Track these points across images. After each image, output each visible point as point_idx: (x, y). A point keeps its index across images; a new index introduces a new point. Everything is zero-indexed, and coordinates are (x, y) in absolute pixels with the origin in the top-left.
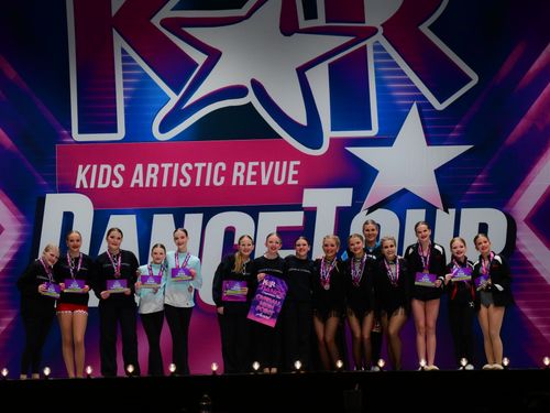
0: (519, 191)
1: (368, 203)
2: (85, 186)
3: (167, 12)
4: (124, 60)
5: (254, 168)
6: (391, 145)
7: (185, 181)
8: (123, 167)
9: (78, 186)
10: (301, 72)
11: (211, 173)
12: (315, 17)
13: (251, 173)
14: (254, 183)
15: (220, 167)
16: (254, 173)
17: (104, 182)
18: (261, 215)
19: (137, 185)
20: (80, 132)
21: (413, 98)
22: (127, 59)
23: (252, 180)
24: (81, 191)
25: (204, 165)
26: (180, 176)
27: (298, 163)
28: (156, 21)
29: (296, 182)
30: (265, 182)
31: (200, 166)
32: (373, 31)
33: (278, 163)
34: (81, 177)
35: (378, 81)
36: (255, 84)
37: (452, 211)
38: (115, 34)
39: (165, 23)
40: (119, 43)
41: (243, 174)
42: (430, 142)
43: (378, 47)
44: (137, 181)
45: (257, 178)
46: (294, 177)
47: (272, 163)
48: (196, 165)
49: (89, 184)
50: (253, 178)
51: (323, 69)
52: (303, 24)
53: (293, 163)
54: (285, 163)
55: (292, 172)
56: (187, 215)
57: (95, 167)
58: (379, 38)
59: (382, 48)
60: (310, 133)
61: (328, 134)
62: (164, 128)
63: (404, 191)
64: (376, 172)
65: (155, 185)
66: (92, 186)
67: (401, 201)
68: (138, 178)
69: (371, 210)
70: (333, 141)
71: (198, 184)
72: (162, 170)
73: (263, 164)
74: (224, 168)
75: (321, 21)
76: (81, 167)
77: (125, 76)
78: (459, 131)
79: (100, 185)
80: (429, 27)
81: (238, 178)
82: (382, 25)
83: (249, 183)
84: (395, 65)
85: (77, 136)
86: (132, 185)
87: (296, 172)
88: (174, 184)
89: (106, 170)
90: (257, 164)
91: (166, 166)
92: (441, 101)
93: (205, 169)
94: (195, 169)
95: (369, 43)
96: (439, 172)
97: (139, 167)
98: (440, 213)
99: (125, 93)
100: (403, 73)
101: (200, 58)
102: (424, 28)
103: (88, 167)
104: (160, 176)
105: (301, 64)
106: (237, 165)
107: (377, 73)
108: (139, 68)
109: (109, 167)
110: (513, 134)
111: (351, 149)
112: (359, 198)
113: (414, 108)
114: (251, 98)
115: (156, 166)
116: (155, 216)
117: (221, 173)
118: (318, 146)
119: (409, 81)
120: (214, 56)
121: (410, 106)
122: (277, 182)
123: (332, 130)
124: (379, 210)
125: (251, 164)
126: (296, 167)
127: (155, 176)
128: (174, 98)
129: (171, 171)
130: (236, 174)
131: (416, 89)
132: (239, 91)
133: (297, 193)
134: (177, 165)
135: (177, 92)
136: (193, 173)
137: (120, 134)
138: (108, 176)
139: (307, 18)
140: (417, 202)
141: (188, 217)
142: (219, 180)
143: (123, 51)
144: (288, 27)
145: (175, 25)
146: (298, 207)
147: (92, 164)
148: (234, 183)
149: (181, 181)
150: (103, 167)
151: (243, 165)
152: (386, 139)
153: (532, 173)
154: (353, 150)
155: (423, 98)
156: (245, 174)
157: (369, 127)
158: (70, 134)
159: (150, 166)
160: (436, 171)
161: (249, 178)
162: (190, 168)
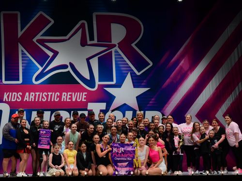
0: (167, 105)
1: (112, 108)
2: (7, 100)
3: (39, 37)
4: (22, 54)
5: (70, 95)
7: (44, 99)
8: (21, 94)
9: (4, 100)
10: (88, 60)
11: (54, 97)
12: (94, 40)
13: (69, 97)
14: (70, 100)
15: (57, 94)
16: (70, 97)
17: (14, 99)
19: (26, 100)
20: (5, 80)
21: (129, 70)
22: (23, 54)
24: (5, 102)
25: (51, 93)
26: (42, 97)
27: (86, 93)
28: (35, 40)
29: (85, 100)
30: (74, 100)
32: (115, 46)
33: (79, 93)
34: (5, 97)
35: (116, 64)
36: (71, 64)
38: (19, 44)
39: (38, 41)
40: (21, 48)
41: (66, 97)
42: (135, 86)
43: (116, 52)
45: (71, 98)
46: (85, 99)
47: (76, 93)
48: (48, 93)
49: (8, 99)
50: (69, 99)
51: (96, 59)
52: (89, 42)
53: (84, 93)
54: (81, 93)
55: (84, 97)
57: (11, 93)
58: (117, 48)
59: (117, 52)
60: (91, 82)
61: (97, 83)
62: (37, 79)
63: (125, 104)
64: (114, 97)
65: (33, 100)
66: (10, 100)
67: (124, 108)
68: (27, 98)
69: (113, 111)
70: (99, 85)
71: (49, 100)
72: (35, 95)
73: (73, 93)
74: (59, 95)
75: (95, 42)
76: (5, 93)
77: (23, 60)
78: (145, 83)
79: (13, 100)
80: (135, 45)
81: (64, 98)
82: (118, 44)
83: (68, 100)
84: (123, 58)
85: (4, 82)
86: (25, 100)
88: (40, 100)
89: (15, 95)
90: (71, 93)
91: (37, 94)
92: (139, 72)
93: (51, 95)
94: (48, 95)
95: (113, 50)
97: (27, 94)
99: (23, 66)
100: (125, 61)
101: (51, 54)
102: (133, 45)
103: (8, 93)
104: (35, 97)
105: (87, 57)
106: (63, 93)
107: (116, 61)
108: (28, 57)
109: (16, 94)
110: (165, 84)
111: (106, 89)
113: (129, 74)
114: (69, 69)
115: (33, 93)
116: (33, 112)
117: (58, 96)
118: (94, 87)
119: (128, 64)
120: (56, 53)
121: (127, 74)
122: (78, 100)
123: (99, 81)
124: (116, 111)
125: (69, 93)
126: (85, 95)
127: (33, 97)
128: (41, 69)
129: (39, 95)
130: (63, 97)
131: (130, 67)
132: (65, 67)
133: (86, 104)
134: (41, 93)
135: (42, 66)
136: (47, 96)
137: (20, 81)
138: (16, 97)
139: (90, 40)
140: (130, 109)
142: (57, 99)
143: (22, 51)
144: (84, 43)
145: (42, 42)
146: (86, 110)
147: (10, 92)
148: (62, 100)
149: (43, 99)
150: (14, 93)
151: (66, 94)
152: (118, 85)
153: (172, 98)
154: (107, 89)
155: (132, 70)
156: (67, 97)
157: (112, 81)
158: (2, 81)
159: (31, 93)
160: (137, 97)
161: (68, 99)
162: (46, 94)
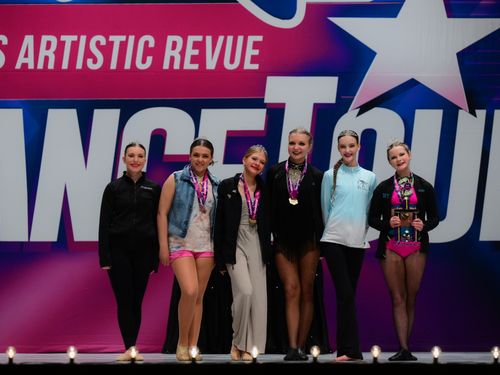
1: (360, 98)
5: (196, 45)
6: (395, 15)
7: (95, 61)
11: (133, 51)
13: (191, 52)
14: (195, 67)
15: (147, 43)
16: (196, 52)
18: (205, 113)
19: (25, 65)
23: (192, 62)
25: (123, 38)
26: (88, 54)
27: (259, 38)
29: (256, 67)
30: (211, 64)
31: (117, 39)
33: (230, 39)
37: (481, 114)
41: (179, 52)
42: (450, 15)
44: (25, 60)
45: (200, 59)
46: (254, 60)
47: (221, 39)
48: (112, 38)
50: (194, 60)
53: (252, 39)
54: (240, 39)
55: (251, 52)
56: (97, 112)
63: (413, 83)
64: (374, 54)
65: (51, 66)
67: (407, 98)
68: (26, 56)
69: (364, 109)
70: (310, 7)
71: (113, 66)
72: (61, 45)
73: (209, 39)
74: (152, 44)
81: (172, 59)
83: (188, 66)
86: (18, 66)
87: (256, 52)
88: (79, 66)
90: (199, 38)
91: (68, 39)
93: (123, 46)
94: (110, 45)
96: (463, 56)
97: (29, 40)
98: (464, 116)
104: (59, 53)
106: (170, 39)
111: (336, 20)
112: (346, 92)
115: (53, 39)
116: (51, 112)
117: (147, 51)
118: (288, 14)
122: (228, 65)
124: (376, 111)
125: (191, 39)
126: (256, 45)
127: (51, 54)
129: (75, 46)
130: (169, 53)
133: (257, 82)
134: (83, 38)
136: (106, 50)
140: (431, 100)
141: (98, 114)
142: (144, 61)
146: (257, 103)
148: (166, 66)
149: (90, 62)
151: (179, 40)
152: (388, 6)
154: (343, 23)
156: (183, 53)
159: (45, 39)
160: (461, 56)
161: (188, 59)
162: (103, 42)
